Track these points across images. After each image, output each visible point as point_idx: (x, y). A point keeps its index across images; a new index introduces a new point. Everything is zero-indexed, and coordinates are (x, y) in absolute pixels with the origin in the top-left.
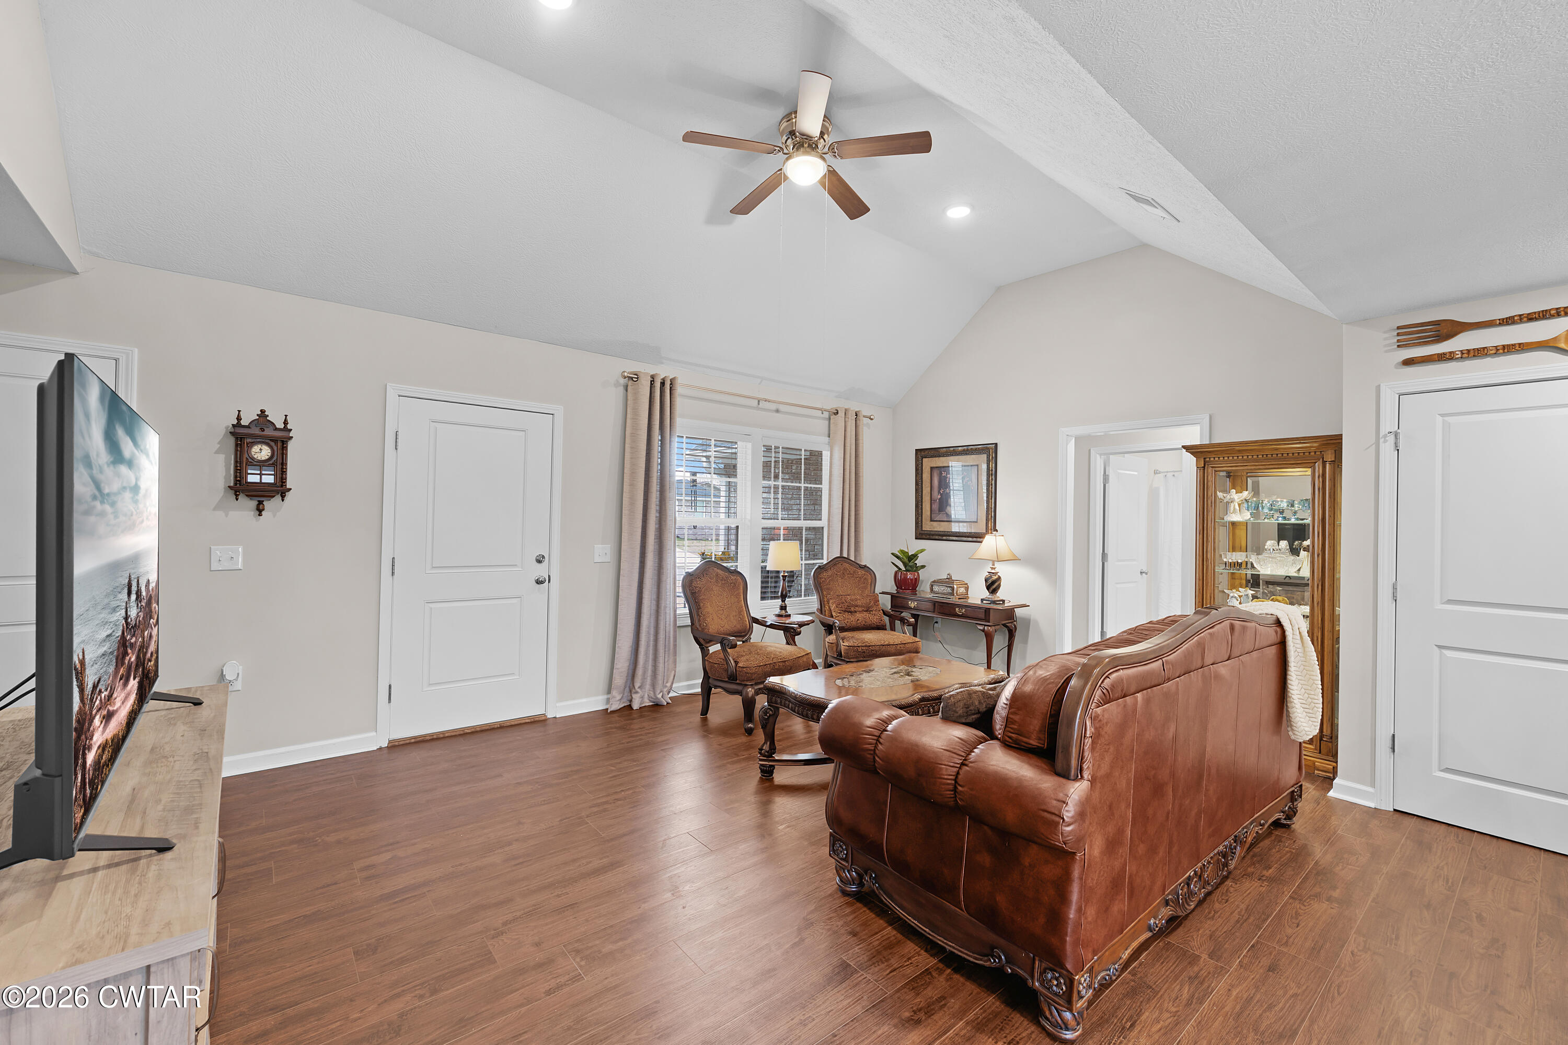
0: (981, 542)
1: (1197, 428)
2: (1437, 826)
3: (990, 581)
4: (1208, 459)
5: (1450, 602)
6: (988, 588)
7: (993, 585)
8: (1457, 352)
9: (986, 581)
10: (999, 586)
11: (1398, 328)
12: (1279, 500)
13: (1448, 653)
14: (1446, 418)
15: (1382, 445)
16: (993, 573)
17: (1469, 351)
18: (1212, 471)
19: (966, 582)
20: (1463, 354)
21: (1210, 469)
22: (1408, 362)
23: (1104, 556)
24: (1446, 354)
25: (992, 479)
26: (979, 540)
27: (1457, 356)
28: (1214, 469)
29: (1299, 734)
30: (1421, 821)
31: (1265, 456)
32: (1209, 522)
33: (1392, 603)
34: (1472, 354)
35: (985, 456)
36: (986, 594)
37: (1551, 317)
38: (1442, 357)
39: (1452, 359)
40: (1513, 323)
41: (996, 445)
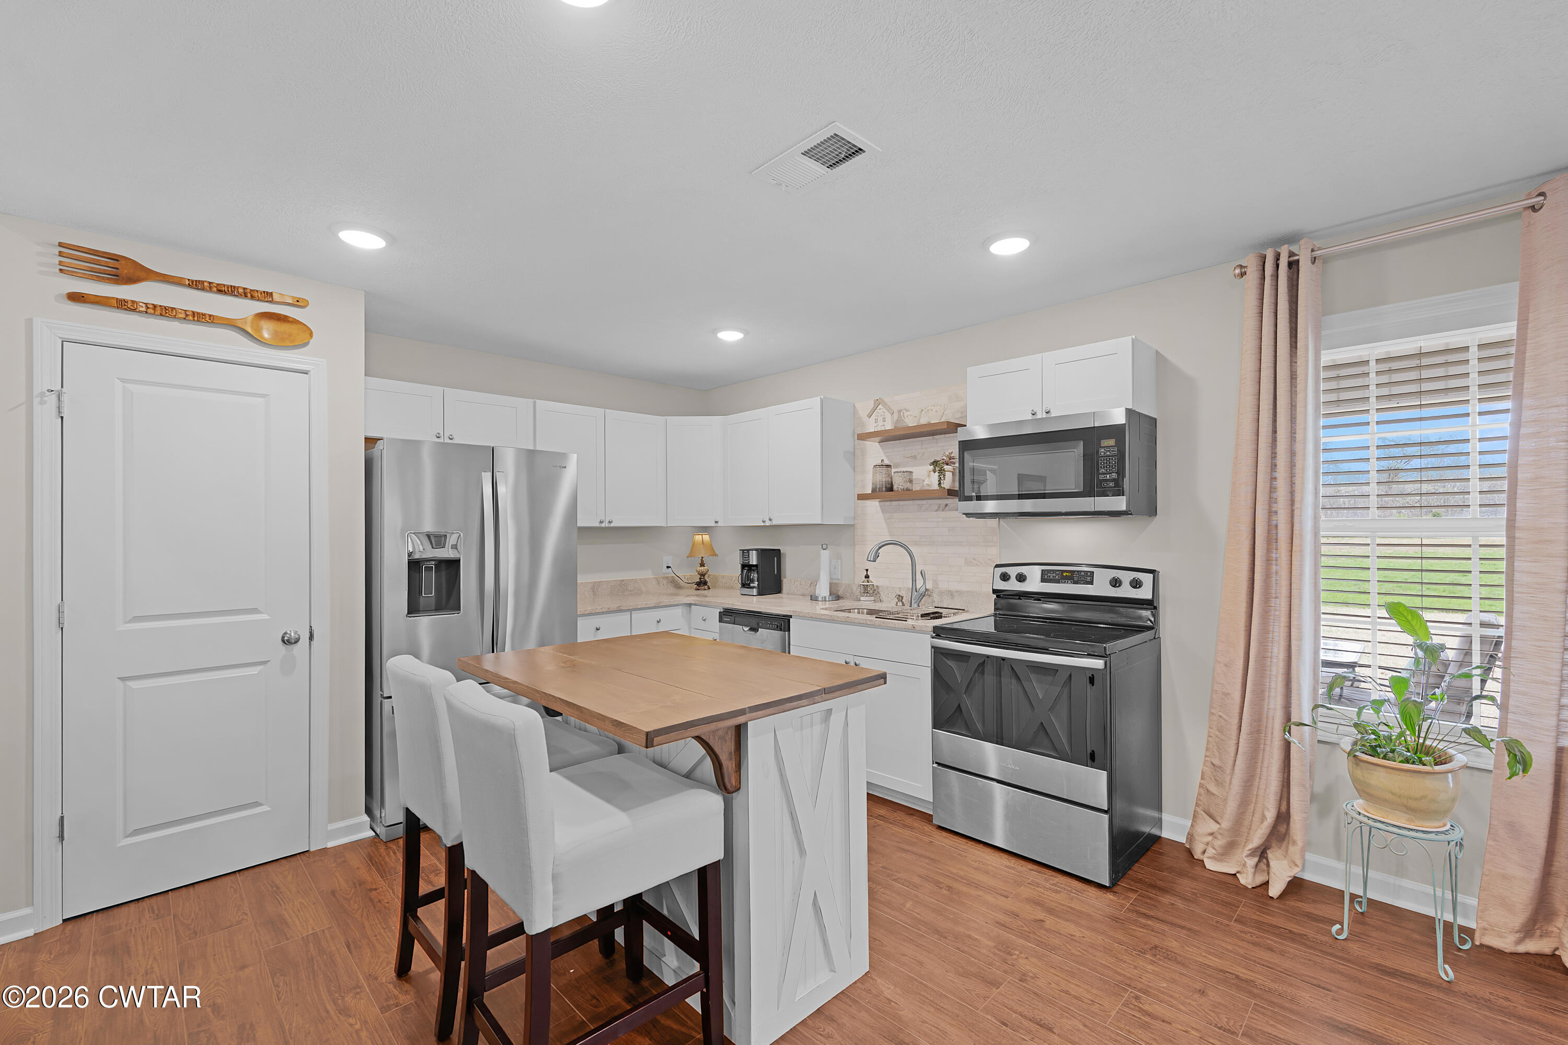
2: (124, 909)
5: (136, 619)
8: (141, 304)
11: (63, 246)
13: (134, 684)
14: (127, 385)
15: (39, 405)
17: (155, 306)
20: (148, 308)
22: (75, 298)
24: (127, 302)
27: (141, 309)
30: (105, 914)
33: (57, 633)
34: (158, 312)
37: (239, 295)
38: (122, 305)
39: (134, 310)
40: (203, 289)
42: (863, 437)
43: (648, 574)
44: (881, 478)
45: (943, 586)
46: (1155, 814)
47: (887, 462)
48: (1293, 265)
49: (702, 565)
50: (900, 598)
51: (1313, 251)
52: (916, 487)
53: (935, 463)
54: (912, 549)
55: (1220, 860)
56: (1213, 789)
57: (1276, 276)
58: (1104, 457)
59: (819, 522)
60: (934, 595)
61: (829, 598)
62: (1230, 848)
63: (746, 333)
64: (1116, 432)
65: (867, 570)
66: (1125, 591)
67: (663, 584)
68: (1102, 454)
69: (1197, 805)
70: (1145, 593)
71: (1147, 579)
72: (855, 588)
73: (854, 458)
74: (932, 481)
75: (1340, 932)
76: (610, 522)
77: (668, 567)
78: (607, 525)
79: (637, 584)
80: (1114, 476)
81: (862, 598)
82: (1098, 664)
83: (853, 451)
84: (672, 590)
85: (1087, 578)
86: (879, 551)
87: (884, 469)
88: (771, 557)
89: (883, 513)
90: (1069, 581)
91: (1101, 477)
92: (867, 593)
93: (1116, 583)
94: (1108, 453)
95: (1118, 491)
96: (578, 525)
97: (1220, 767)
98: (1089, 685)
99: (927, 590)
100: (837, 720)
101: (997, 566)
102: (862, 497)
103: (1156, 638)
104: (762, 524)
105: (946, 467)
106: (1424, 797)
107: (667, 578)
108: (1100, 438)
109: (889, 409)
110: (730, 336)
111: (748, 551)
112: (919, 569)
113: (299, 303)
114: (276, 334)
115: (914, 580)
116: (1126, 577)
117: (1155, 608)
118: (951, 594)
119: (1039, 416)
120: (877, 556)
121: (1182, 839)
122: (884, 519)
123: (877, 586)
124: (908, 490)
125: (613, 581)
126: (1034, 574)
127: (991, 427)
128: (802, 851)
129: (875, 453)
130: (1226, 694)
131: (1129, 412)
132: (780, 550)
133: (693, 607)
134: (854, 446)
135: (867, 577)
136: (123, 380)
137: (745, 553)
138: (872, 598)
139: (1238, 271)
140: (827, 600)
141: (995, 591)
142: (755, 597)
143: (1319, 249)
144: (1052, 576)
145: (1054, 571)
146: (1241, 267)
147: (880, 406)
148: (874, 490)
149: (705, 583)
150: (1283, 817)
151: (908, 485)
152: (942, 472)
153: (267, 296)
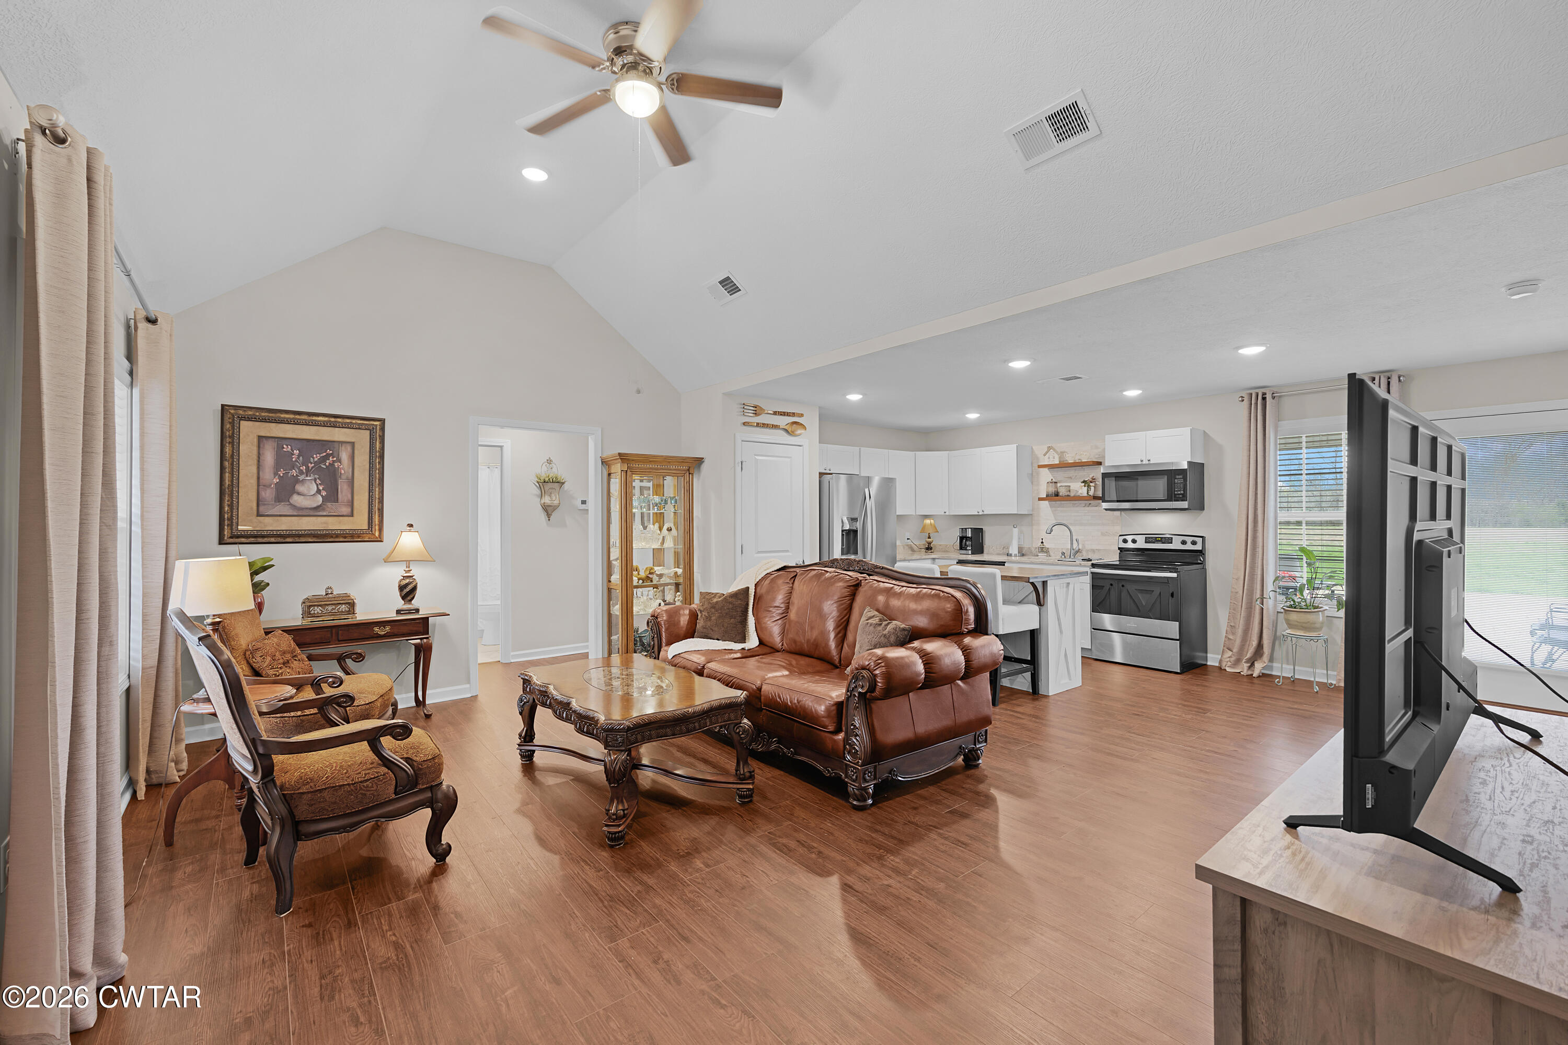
4: (629, 465)
6: (401, 595)
8: (769, 425)
11: (743, 404)
15: (737, 468)
16: (408, 577)
17: (764, 424)
21: (630, 473)
22: (745, 424)
24: (758, 424)
25: (378, 462)
27: (760, 426)
34: (764, 426)
35: (365, 433)
36: (400, 602)
37: (785, 415)
38: (756, 425)
40: (776, 415)
41: (383, 421)
42: (1040, 466)
44: (1052, 489)
45: (1088, 547)
46: (1204, 655)
47: (1054, 480)
48: (1264, 399)
49: (929, 538)
50: (1063, 554)
51: (1273, 394)
52: (1072, 494)
53: (1084, 482)
54: (1071, 527)
55: (1234, 668)
56: (1231, 637)
57: (1256, 404)
60: (1083, 552)
61: (1017, 555)
62: (1238, 662)
63: (980, 414)
64: (1183, 472)
65: (1043, 540)
66: (1189, 547)
67: (906, 549)
68: (1176, 482)
69: (1224, 646)
70: (1198, 547)
71: (1199, 540)
72: (1033, 549)
73: (1033, 478)
74: (1083, 491)
75: (1278, 682)
77: (908, 539)
80: (1182, 492)
81: (1039, 554)
82: (1175, 575)
83: (1034, 474)
84: (911, 552)
85: (1170, 541)
86: (1053, 528)
87: (1053, 484)
88: (978, 532)
89: (1051, 508)
90: (1159, 542)
91: (1176, 493)
92: (1043, 552)
93: (1184, 543)
94: (1179, 481)
95: (1183, 498)
96: (897, 514)
97: (1234, 626)
98: (1170, 598)
99: (1079, 549)
100: (1071, 586)
101: (1120, 536)
102: (1040, 499)
103: (1204, 569)
104: (977, 514)
105: (1091, 484)
106: (1309, 622)
107: (908, 545)
108: (1175, 475)
109: (1057, 452)
110: (973, 416)
111: (966, 529)
112: (1074, 538)
113: (802, 415)
115: (1072, 544)
116: (1189, 539)
117: (1204, 554)
118: (1093, 551)
119: (1144, 463)
120: (1051, 531)
121: (1217, 664)
122: (1053, 512)
123: (1048, 548)
124: (1068, 496)
126: (1141, 539)
128: (1061, 632)
129: (1046, 476)
130: (1237, 593)
131: (1189, 463)
132: (982, 529)
133: (936, 560)
134: (1035, 472)
135: (1042, 543)
137: (964, 530)
138: (1046, 554)
139: (1240, 399)
141: (1119, 548)
142: (970, 556)
143: (1277, 393)
144: (1150, 540)
145: (1152, 538)
146: (1242, 397)
147: (1051, 450)
148: (1047, 496)
149: (931, 549)
150: (1260, 646)
151: (1068, 493)
152: (1089, 486)
153: (793, 414)
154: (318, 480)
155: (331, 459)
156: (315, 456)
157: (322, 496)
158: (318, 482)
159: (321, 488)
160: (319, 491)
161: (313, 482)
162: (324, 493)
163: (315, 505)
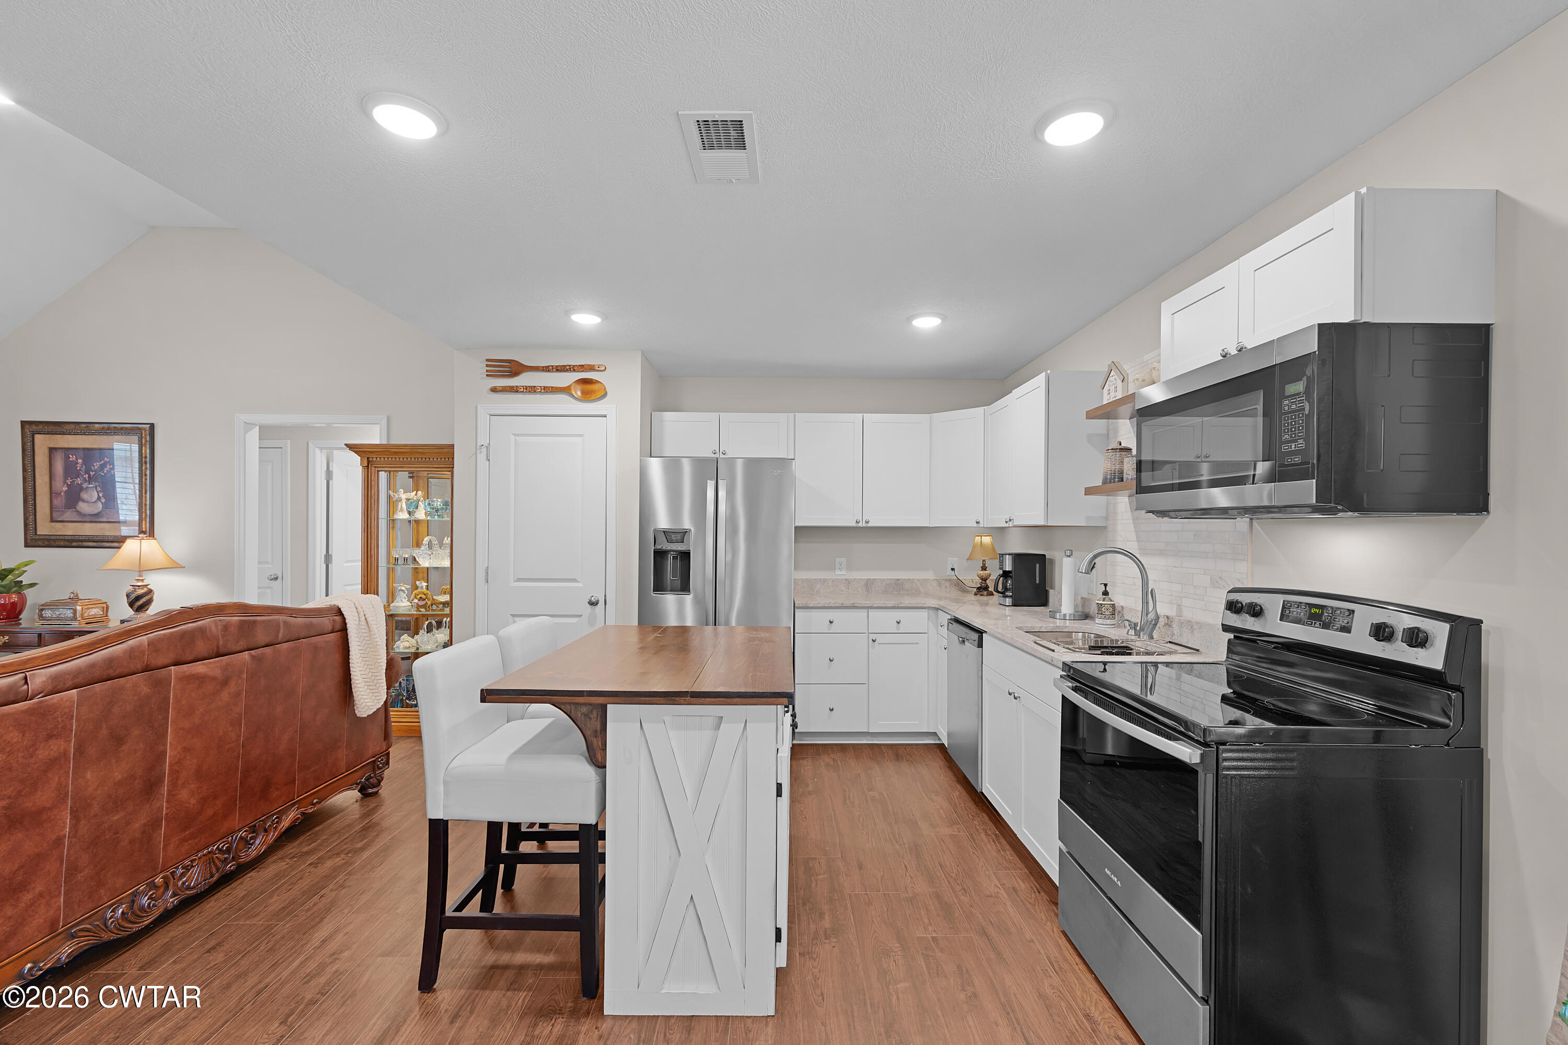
0: (119, 548)
1: (377, 428)
3: (133, 596)
4: (371, 459)
5: (519, 580)
6: (131, 605)
7: (139, 602)
8: (538, 387)
9: (128, 596)
10: (149, 602)
11: (487, 360)
12: (435, 499)
14: (517, 438)
15: (479, 455)
16: (139, 586)
18: (375, 470)
19: (104, 600)
20: (524, 388)
21: (373, 469)
22: (494, 390)
23: (328, 558)
24: (515, 387)
25: (146, 468)
26: (116, 544)
27: (521, 390)
28: (377, 469)
29: (362, 710)
31: (416, 459)
32: (373, 520)
33: (485, 584)
34: (528, 389)
35: (136, 438)
36: (129, 612)
37: (567, 371)
38: (514, 390)
39: (517, 391)
40: (549, 371)
41: (152, 426)
42: (1090, 415)
43: (929, 575)
49: (985, 569)
50: (1132, 624)
54: (1140, 559)
58: (1290, 412)
59: (1042, 523)
60: (1173, 626)
61: (1069, 617)
65: (1106, 585)
66: (1401, 651)
67: (946, 587)
68: (1286, 408)
71: (1440, 632)
72: (1093, 606)
76: (867, 522)
77: (953, 569)
78: (864, 525)
79: (914, 585)
80: (1301, 444)
83: (1106, 432)
84: (955, 593)
86: (1096, 561)
87: (1117, 453)
89: (1131, 511)
90: (1318, 623)
91: (1285, 448)
92: (1102, 614)
93: (1382, 632)
94: (1294, 407)
99: (1159, 617)
101: (1231, 590)
102: (1089, 491)
107: (950, 580)
110: (927, 323)
111: (1005, 555)
113: (595, 369)
114: (583, 392)
115: (1145, 601)
116: (1400, 623)
120: (1092, 567)
122: (1133, 520)
125: (888, 579)
126: (1273, 605)
127: (1169, 383)
129: (1126, 432)
131: (1333, 329)
133: (939, 611)
134: (1108, 427)
135: (1106, 593)
136: (515, 435)
140: (1068, 618)
141: (1229, 629)
142: (1007, 608)
144: (1295, 612)
145: (1299, 604)
148: (1104, 482)
149: (986, 588)
153: (582, 368)
154: (98, 488)
155: (108, 467)
156: (95, 464)
157: (102, 502)
158: (99, 489)
159: (101, 495)
160: (99, 498)
161: (95, 489)
162: (103, 500)
163: (96, 512)
